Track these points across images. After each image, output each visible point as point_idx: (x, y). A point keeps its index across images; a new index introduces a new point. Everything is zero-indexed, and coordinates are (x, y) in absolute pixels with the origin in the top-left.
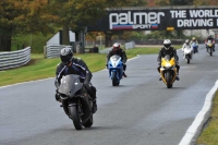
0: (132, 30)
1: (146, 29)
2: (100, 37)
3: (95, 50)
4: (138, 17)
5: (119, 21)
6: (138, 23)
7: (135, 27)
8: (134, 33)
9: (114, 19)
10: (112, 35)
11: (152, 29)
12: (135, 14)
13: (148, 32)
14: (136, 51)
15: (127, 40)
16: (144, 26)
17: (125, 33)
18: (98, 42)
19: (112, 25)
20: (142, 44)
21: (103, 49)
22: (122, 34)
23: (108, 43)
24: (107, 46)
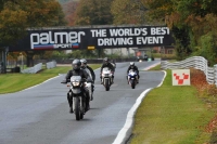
0: (53, 49)
1: (67, 49)
2: (22, 57)
3: (17, 70)
4: (59, 36)
5: (40, 41)
6: (59, 42)
7: (56, 46)
8: (56, 53)
9: (35, 39)
10: (33, 55)
11: (73, 48)
12: (56, 34)
13: (69, 52)
14: (58, 70)
15: (48, 60)
16: (65, 46)
17: (47, 52)
18: (20, 62)
19: (33, 45)
20: (63, 63)
21: (25, 69)
22: (44, 53)
23: (30, 63)
24: (28, 66)
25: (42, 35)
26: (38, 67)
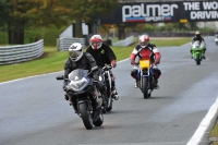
0: (144, 22)
1: (159, 22)
2: (113, 30)
3: (109, 43)
4: (151, 9)
5: (132, 13)
6: (151, 15)
7: (148, 19)
8: (147, 26)
9: (127, 11)
10: (124, 27)
12: (148, 7)
13: (161, 25)
15: (140, 33)
17: (139, 25)
18: (111, 35)
19: (125, 17)
20: (155, 36)
22: (136, 26)
23: (121, 36)
24: (120, 39)
25: (134, 7)
26: (130, 40)
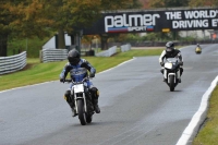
0: (127, 32)
2: (96, 40)
3: (91, 54)
4: (133, 19)
5: (114, 24)
6: (133, 25)
7: (130, 29)
8: (130, 36)
9: (109, 22)
10: (107, 38)
11: (148, 31)
12: (130, 17)
13: (144, 34)
14: (132, 54)
15: (123, 43)
16: (140, 29)
17: (121, 35)
18: (94, 46)
19: (107, 28)
20: (137, 46)
21: (99, 53)
22: (118, 36)
23: (104, 46)
24: (103, 49)
25: (116, 17)
26: (112, 50)
